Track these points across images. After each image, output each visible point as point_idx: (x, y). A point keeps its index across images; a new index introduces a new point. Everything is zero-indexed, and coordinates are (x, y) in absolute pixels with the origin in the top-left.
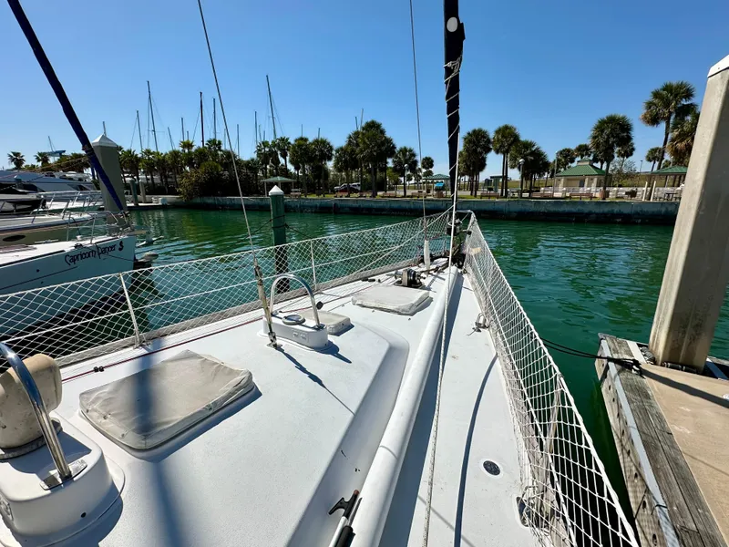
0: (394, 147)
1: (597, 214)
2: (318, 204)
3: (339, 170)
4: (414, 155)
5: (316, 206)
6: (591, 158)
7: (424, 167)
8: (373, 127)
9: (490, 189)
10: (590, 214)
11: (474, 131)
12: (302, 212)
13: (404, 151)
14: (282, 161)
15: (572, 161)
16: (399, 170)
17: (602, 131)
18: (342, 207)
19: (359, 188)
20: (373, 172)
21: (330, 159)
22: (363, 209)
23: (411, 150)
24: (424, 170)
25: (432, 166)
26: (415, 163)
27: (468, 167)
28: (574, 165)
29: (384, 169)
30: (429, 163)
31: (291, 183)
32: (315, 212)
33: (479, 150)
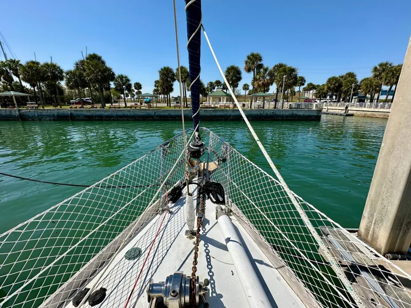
0: (113, 74)
1: (233, 116)
2: (56, 114)
3: (71, 88)
4: (129, 80)
5: (54, 116)
6: (222, 87)
7: (136, 88)
8: (94, 58)
9: (178, 103)
10: (230, 116)
11: (165, 68)
12: (40, 120)
13: (121, 77)
14: (16, 79)
15: (214, 89)
16: (119, 90)
17: (229, 73)
18: (79, 116)
19: (91, 101)
20: (100, 90)
21: (62, 79)
22: (96, 116)
23: (126, 77)
24: (136, 91)
25: (141, 88)
26: (130, 85)
27: (164, 89)
28: (215, 90)
29: (108, 88)
30: (138, 86)
31: (27, 97)
32: (54, 120)
33: (169, 79)
